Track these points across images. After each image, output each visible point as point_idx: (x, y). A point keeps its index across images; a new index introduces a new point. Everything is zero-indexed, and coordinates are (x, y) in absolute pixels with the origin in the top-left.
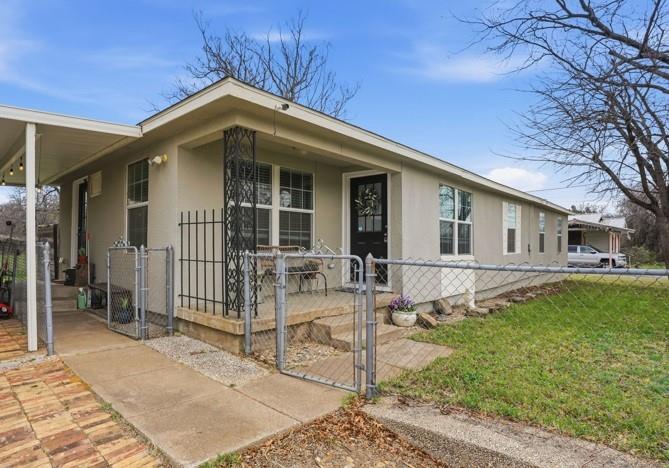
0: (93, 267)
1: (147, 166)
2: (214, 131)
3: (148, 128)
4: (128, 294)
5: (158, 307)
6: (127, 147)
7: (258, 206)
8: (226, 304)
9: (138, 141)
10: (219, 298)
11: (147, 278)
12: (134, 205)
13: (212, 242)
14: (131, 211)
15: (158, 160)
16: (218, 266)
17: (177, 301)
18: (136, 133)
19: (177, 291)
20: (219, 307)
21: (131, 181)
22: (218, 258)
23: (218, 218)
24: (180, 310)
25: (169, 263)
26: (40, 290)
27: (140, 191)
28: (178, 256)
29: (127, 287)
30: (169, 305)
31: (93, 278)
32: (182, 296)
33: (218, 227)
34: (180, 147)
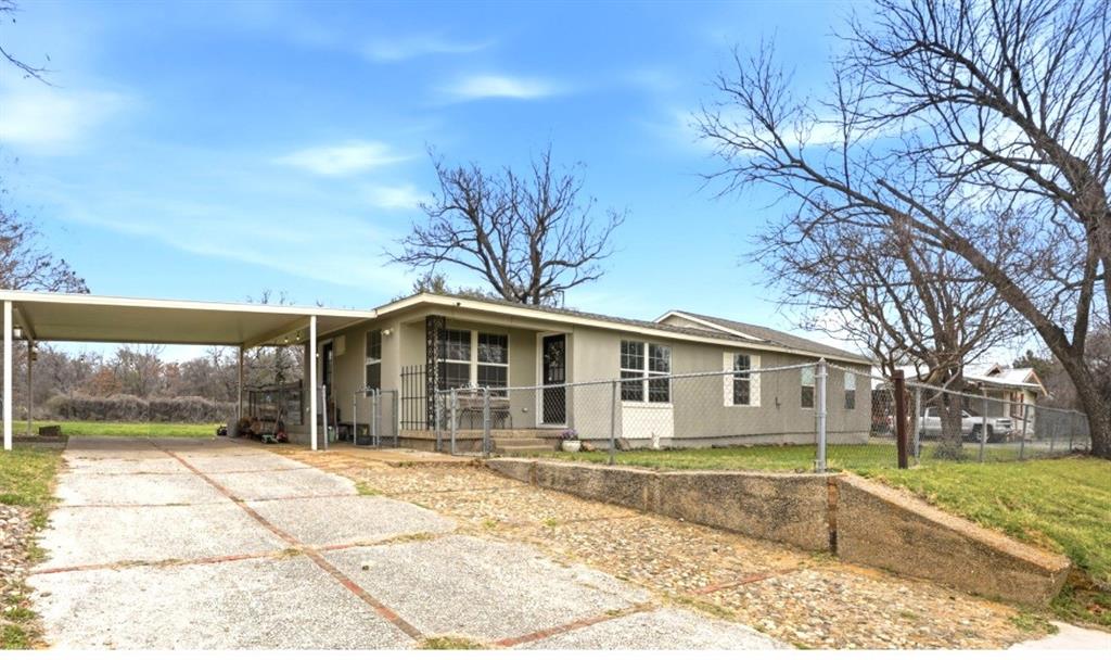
0: (339, 411)
1: (380, 335)
2: (422, 316)
3: (380, 312)
4: (367, 426)
5: (387, 432)
6: (360, 324)
7: (447, 361)
8: (428, 423)
9: (373, 319)
10: (424, 420)
11: (380, 411)
12: (372, 361)
13: (419, 385)
14: (369, 367)
15: (387, 332)
16: (424, 400)
17: (400, 427)
18: (372, 315)
19: (400, 419)
20: (424, 426)
21: (368, 344)
22: (424, 395)
23: (424, 370)
24: (401, 431)
25: (395, 400)
26: (319, 417)
27: (375, 351)
28: (400, 397)
29: (367, 422)
30: (395, 429)
31: (338, 420)
32: (402, 422)
33: (424, 376)
34: (402, 324)
